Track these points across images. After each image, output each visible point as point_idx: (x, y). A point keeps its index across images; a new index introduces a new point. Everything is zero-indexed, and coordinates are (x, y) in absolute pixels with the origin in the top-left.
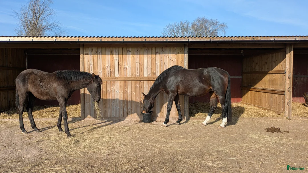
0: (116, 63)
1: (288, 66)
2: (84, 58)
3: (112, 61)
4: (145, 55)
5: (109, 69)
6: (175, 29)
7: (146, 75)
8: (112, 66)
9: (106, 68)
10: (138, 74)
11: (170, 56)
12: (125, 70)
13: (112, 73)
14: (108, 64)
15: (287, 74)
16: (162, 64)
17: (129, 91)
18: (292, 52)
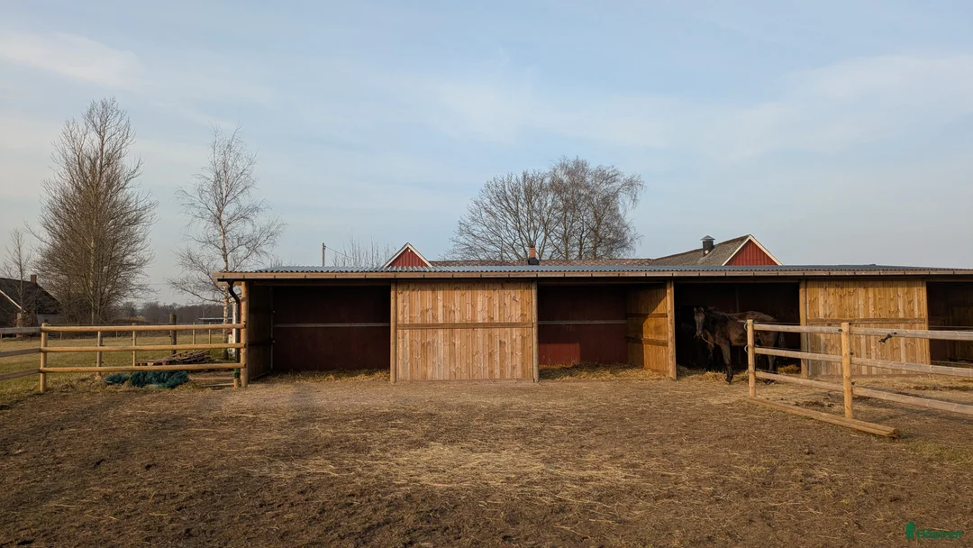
0: (440, 304)
1: (669, 309)
2: (396, 298)
3: (435, 300)
4: (479, 292)
5: (430, 312)
6: (509, 193)
7: (480, 320)
8: (435, 308)
9: (427, 311)
10: (469, 316)
11: (513, 293)
12: (452, 314)
13: (434, 317)
14: (429, 306)
15: (669, 318)
16: (502, 305)
17: (458, 343)
18: (673, 288)
